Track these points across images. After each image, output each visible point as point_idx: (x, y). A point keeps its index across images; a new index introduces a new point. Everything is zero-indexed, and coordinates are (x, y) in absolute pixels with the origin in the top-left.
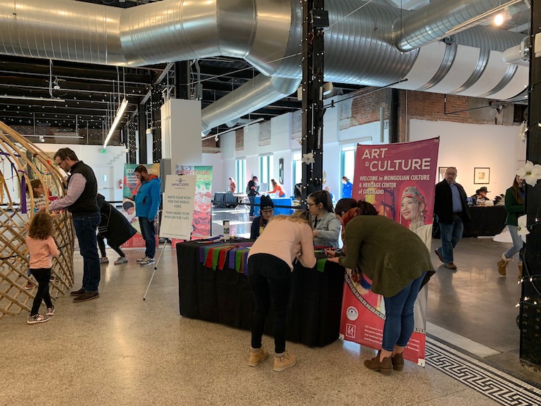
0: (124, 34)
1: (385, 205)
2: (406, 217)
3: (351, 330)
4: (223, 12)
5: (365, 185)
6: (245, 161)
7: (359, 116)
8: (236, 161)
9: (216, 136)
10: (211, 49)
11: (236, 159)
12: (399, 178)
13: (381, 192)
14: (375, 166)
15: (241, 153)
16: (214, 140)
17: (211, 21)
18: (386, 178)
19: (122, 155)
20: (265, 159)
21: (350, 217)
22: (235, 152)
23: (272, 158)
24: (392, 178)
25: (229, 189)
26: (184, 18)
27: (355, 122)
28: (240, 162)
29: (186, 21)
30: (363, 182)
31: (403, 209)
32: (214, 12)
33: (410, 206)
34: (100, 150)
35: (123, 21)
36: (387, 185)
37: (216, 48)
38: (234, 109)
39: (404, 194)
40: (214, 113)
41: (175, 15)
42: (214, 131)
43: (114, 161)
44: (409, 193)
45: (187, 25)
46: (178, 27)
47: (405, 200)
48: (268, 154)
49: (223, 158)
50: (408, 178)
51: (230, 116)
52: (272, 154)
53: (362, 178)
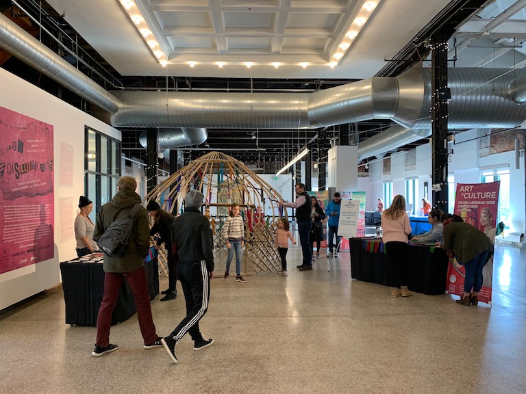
0: (310, 109)
1: (472, 218)
2: (483, 224)
3: (452, 288)
4: (376, 94)
5: (461, 206)
6: (392, 184)
7: (497, 146)
8: (383, 184)
9: (366, 164)
10: (367, 116)
11: (384, 182)
12: (479, 203)
13: (470, 210)
14: (467, 196)
15: (388, 177)
16: (364, 167)
17: (369, 99)
18: (472, 203)
19: (288, 181)
20: (411, 182)
21: (447, 223)
22: (382, 176)
23: (417, 181)
24: (476, 202)
25: (377, 209)
26: (350, 98)
27: (493, 150)
28: (388, 184)
29: (351, 99)
30: (460, 205)
31: (481, 220)
32: (371, 93)
33: (485, 218)
34: (273, 178)
35: (311, 101)
36: (473, 207)
37: (370, 115)
38: (382, 146)
39: (482, 211)
40: (366, 148)
41: (344, 97)
42: (365, 161)
43: (283, 186)
44: (484, 211)
45: (351, 102)
46: (346, 103)
47: (483, 215)
48: (414, 178)
49: (371, 181)
50: (484, 202)
51: (379, 151)
52: (417, 178)
53: (459, 203)
